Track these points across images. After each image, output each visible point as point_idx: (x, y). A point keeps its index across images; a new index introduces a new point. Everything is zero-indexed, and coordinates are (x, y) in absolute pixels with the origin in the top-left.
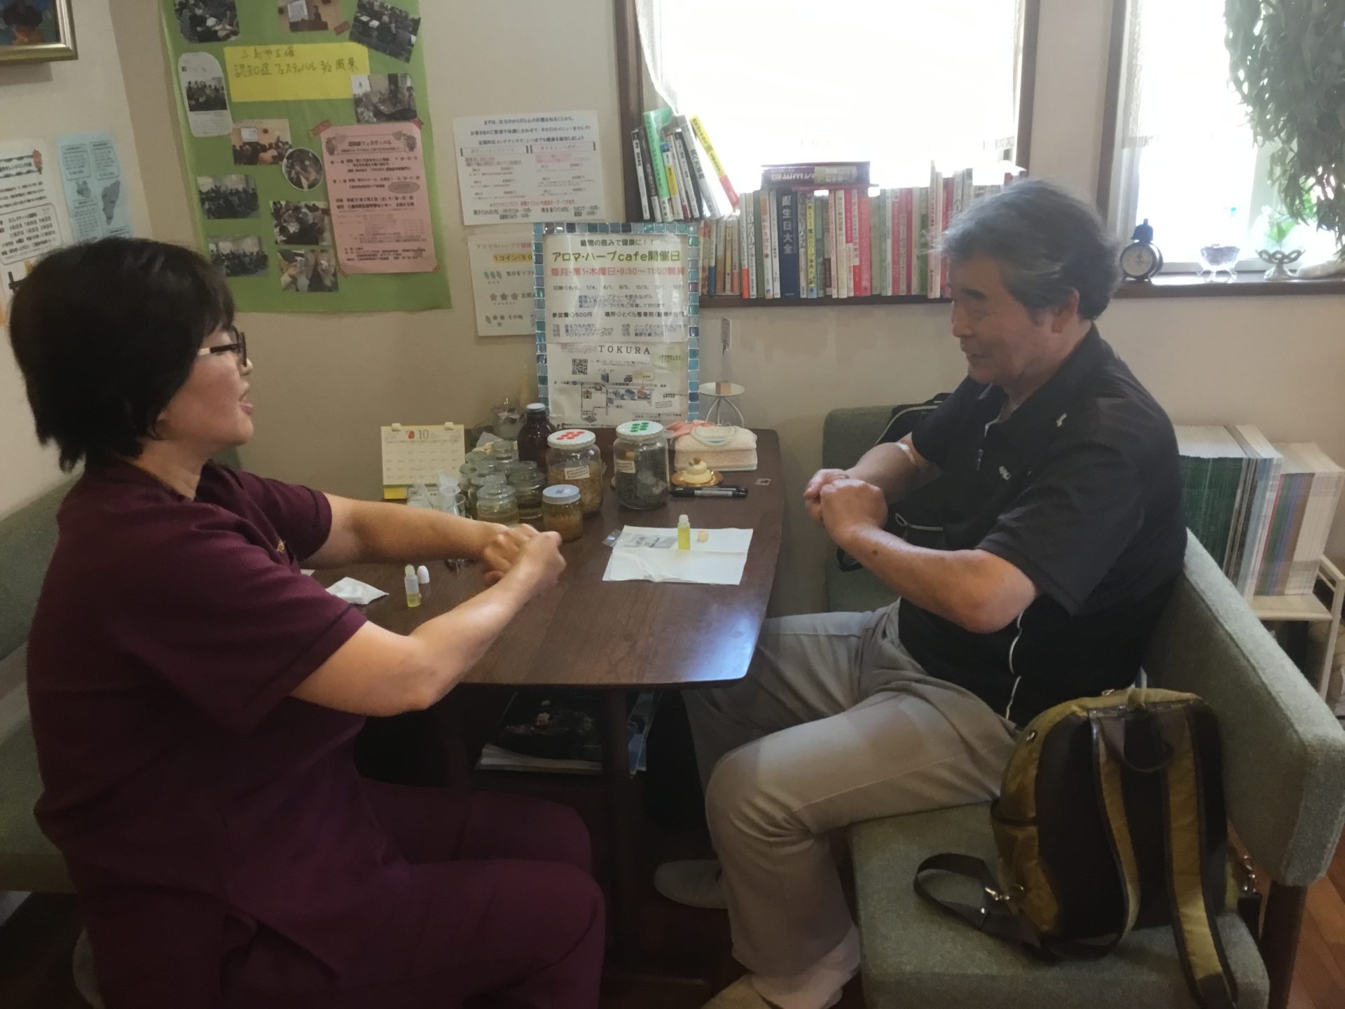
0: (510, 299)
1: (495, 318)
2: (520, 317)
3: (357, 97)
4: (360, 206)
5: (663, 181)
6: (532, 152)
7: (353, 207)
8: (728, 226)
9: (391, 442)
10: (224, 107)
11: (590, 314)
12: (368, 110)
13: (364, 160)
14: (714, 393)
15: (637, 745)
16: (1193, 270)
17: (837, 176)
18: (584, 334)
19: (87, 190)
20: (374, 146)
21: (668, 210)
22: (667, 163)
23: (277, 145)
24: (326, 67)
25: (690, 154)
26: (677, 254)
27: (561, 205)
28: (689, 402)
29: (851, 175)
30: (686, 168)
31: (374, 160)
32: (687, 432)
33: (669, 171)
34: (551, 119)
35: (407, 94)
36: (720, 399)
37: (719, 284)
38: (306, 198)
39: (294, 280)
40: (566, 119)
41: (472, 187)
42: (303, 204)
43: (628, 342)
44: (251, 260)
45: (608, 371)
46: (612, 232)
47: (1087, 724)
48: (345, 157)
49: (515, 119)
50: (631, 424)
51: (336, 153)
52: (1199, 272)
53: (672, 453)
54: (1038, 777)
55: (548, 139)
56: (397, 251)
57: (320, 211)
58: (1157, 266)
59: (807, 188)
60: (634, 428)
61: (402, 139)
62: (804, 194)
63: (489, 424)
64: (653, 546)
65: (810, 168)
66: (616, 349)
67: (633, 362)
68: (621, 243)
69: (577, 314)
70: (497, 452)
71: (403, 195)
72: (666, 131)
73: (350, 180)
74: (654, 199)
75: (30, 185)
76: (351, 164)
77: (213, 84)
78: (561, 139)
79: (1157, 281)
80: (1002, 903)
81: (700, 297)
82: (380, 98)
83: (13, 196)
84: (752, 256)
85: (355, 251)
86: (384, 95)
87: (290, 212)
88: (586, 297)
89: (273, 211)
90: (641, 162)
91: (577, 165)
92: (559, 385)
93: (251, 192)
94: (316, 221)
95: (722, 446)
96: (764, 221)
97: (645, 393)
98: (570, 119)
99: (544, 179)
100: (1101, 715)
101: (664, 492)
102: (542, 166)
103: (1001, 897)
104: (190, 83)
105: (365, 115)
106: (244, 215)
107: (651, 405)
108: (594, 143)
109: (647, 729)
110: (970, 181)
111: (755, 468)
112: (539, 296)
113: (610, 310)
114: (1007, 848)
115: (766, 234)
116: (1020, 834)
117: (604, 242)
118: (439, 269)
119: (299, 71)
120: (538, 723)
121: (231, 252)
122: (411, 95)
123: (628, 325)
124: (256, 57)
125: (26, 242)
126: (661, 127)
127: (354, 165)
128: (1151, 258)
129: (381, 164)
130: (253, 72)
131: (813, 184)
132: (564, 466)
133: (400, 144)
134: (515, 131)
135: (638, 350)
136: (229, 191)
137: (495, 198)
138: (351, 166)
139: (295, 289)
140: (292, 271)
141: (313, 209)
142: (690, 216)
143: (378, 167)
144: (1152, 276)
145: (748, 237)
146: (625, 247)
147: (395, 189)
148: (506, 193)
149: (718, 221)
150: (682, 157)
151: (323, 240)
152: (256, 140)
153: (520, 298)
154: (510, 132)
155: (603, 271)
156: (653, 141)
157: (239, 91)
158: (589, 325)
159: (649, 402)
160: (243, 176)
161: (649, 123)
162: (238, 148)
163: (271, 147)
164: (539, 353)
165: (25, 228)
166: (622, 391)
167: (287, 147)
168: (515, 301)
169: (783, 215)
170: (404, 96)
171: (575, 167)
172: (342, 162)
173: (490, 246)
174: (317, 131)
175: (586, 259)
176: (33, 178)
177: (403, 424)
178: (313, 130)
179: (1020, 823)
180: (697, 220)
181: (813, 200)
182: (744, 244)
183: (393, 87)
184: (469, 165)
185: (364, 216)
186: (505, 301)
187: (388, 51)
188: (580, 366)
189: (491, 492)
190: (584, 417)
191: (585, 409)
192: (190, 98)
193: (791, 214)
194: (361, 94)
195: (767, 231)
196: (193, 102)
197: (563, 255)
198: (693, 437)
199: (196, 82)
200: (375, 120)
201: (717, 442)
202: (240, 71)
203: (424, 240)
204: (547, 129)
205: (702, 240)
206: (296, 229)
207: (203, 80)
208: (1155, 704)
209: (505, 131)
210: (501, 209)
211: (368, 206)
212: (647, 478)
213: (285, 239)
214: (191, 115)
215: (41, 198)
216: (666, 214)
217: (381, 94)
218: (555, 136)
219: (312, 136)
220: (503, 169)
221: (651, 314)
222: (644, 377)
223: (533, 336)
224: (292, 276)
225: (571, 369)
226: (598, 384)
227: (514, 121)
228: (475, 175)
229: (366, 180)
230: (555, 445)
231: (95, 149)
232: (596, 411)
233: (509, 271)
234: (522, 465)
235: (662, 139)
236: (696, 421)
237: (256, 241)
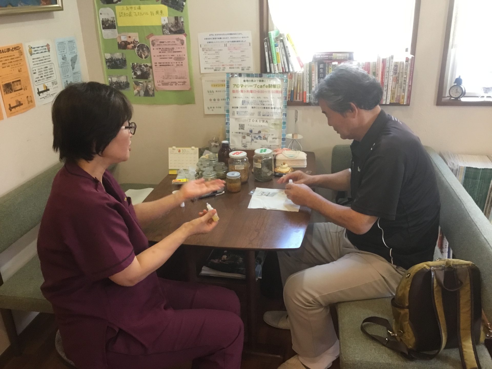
0: (217, 101)
1: (211, 108)
2: (220, 107)
3: (163, 25)
4: (163, 65)
5: (275, 58)
6: (226, 46)
7: (161, 65)
8: (299, 75)
9: (172, 153)
10: (115, 28)
11: (246, 107)
12: (167, 29)
13: (165, 48)
14: (291, 138)
15: (259, 268)
16: (477, 96)
17: (341, 57)
18: (244, 115)
19: (65, 58)
20: (168, 43)
21: (277, 69)
22: (277, 51)
23: (134, 42)
24: (152, 14)
25: (286, 48)
26: (279, 85)
27: (237, 66)
28: (282, 141)
29: (347, 57)
30: (284, 53)
31: (169, 48)
32: (281, 152)
33: (277, 54)
34: (234, 34)
35: (181, 24)
36: (293, 140)
37: (295, 97)
38: (143, 62)
39: (139, 92)
40: (240, 34)
41: (204, 59)
42: (142, 64)
43: (259, 118)
44: (123, 84)
45: (252, 129)
46: (255, 77)
47: (430, 272)
48: (158, 47)
49: (221, 34)
50: (260, 150)
51: (155, 45)
52: (480, 96)
53: (275, 160)
54: (410, 291)
55: (233, 41)
56: (176, 82)
57: (149, 67)
58: (463, 94)
59: (330, 61)
60: (261, 151)
61: (179, 41)
62: (328, 63)
63: (208, 146)
64: (267, 196)
65: (331, 54)
66: (255, 121)
67: (262, 126)
68: (258, 81)
69: (241, 107)
70: (210, 158)
71: (180, 62)
72: (277, 39)
73: (160, 56)
74: (272, 65)
75: (46, 57)
76: (160, 50)
77: (111, 19)
78: (238, 41)
79: (463, 99)
80: (394, 337)
81: (287, 101)
82: (171, 26)
83: (39, 61)
84: (308, 86)
85: (161, 82)
86: (173, 24)
87: (138, 67)
88: (245, 101)
89: (132, 67)
90: (267, 51)
91: (243, 51)
92: (234, 133)
93: (124, 59)
94: (147, 71)
95: (294, 158)
96: (313, 73)
97: (266, 137)
98: (241, 34)
99: (231, 56)
100: (435, 268)
101: (272, 175)
102: (230, 52)
103: (394, 334)
104: (103, 19)
105: (166, 31)
106: (121, 68)
107: (267, 142)
108: (250, 43)
109: (262, 263)
110: (392, 60)
111: (306, 167)
112: (227, 100)
113: (253, 106)
114: (397, 316)
115: (313, 78)
116: (402, 312)
117: (252, 81)
118: (191, 89)
119: (142, 15)
120: (222, 259)
121: (116, 81)
122: (183, 25)
123: (260, 112)
124: (127, 10)
125: (44, 77)
126: (275, 37)
127: (161, 50)
128: (461, 91)
129: (171, 50)
130: (126, 15)
131: (332, 60)
132: (235, 164)
133: (178, 42)
134: (220, 38)
135: (263, 121)
136: (116, 59)
137: (213, 63)
138: (160, 51)
139: (139, 95)
140: (138, 89)
141: (146, 66)
142: (285, 71)
143: (170, 51)
144: (461, 98)
145: (306, 79)
146: (260, 82)
147: (176, 59)
148: (216, 61)
149: (295, 73)
150: (283, 49)
151: (150, 77)
152: (126, 40)
153: (220, 101)
154: (219, 38)
155: (251, 92)
156: (272, 43)
157: (120, 23)
158: (246, 111)
159: (267, 141)
160: (121, 54)
161: (270, 36)
162: (119, 43)
163: (131, 43)
164: (227, 121)
165: (43, 72)
166: (257, 136)
167: (137, 43)
168: (218, 101)
169: (320, 71)
170: (180, 25)
171: (242, 52)
172: (157, 49)
173: (210, 81)
174: (148, 37)
175: (245, 87)
176: (47, 54)
177: (177, 147)
178: (147, 37)
179: (403, 308)
180: (287, 73)
181: (331, 66)
182: (305, 82)
183: (176, 21)
184: (203, 51)
185: (165, 69)
186: (215, 102)
187: (175, 8)
188: (242, 127)
189: (208, 173)
190: (243, 145)
191: (243, 142)
192: (103, 24)
193: (323, 71)
194: (165, 24)
195: (314, 77)
196: (104, 26)
197: (237, 85)
198: (283, 155)
199: (105, 19)
200: (169, 33)
201: (292, 157)
202: (121, 15)
203: (186, 78)
204: (232, 38)
205: (289, 80)
206: (140, 73)
207: (108, 18)
208: (456, 265)
209: (217, 38)
210: (214, 67)
211: (166, 65)
212: (265, 170)
213: (136, 77)
214: (103, 31)
215: (49, 61)
216: (276, 70)
217: (172, 24)
218: (235, 40)
219: (146, 39)
220: (216, 52)
221: (269, 108)
222: (265, 131)
223: (225, 115)
224: (138, 91)
225: (239, 128)
226: (248, 133)
227: (220, 35)
228: (205, 54)
229: (166, 56)
230: (232, 156)
231: (68, 43)
232: (247, 143)
233: (216, 90)
234: (219, 163)
235: (275, 42)
236: (284, 148)
237: (125, 78)
